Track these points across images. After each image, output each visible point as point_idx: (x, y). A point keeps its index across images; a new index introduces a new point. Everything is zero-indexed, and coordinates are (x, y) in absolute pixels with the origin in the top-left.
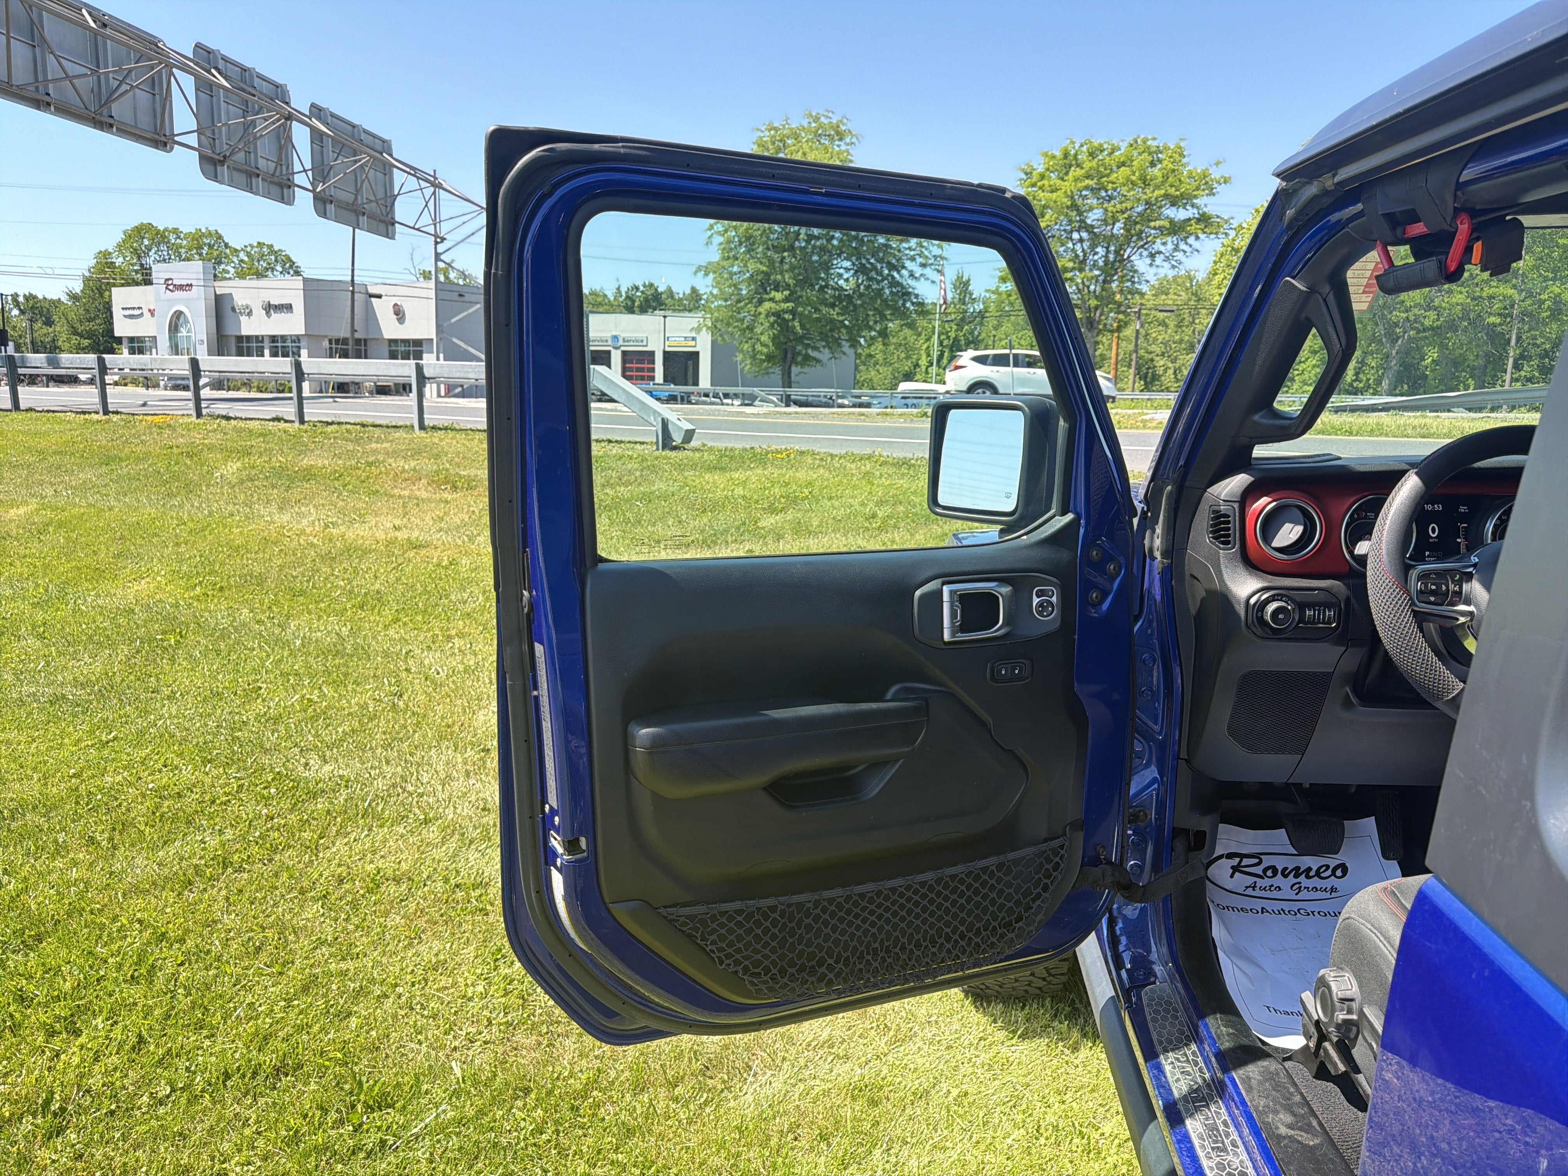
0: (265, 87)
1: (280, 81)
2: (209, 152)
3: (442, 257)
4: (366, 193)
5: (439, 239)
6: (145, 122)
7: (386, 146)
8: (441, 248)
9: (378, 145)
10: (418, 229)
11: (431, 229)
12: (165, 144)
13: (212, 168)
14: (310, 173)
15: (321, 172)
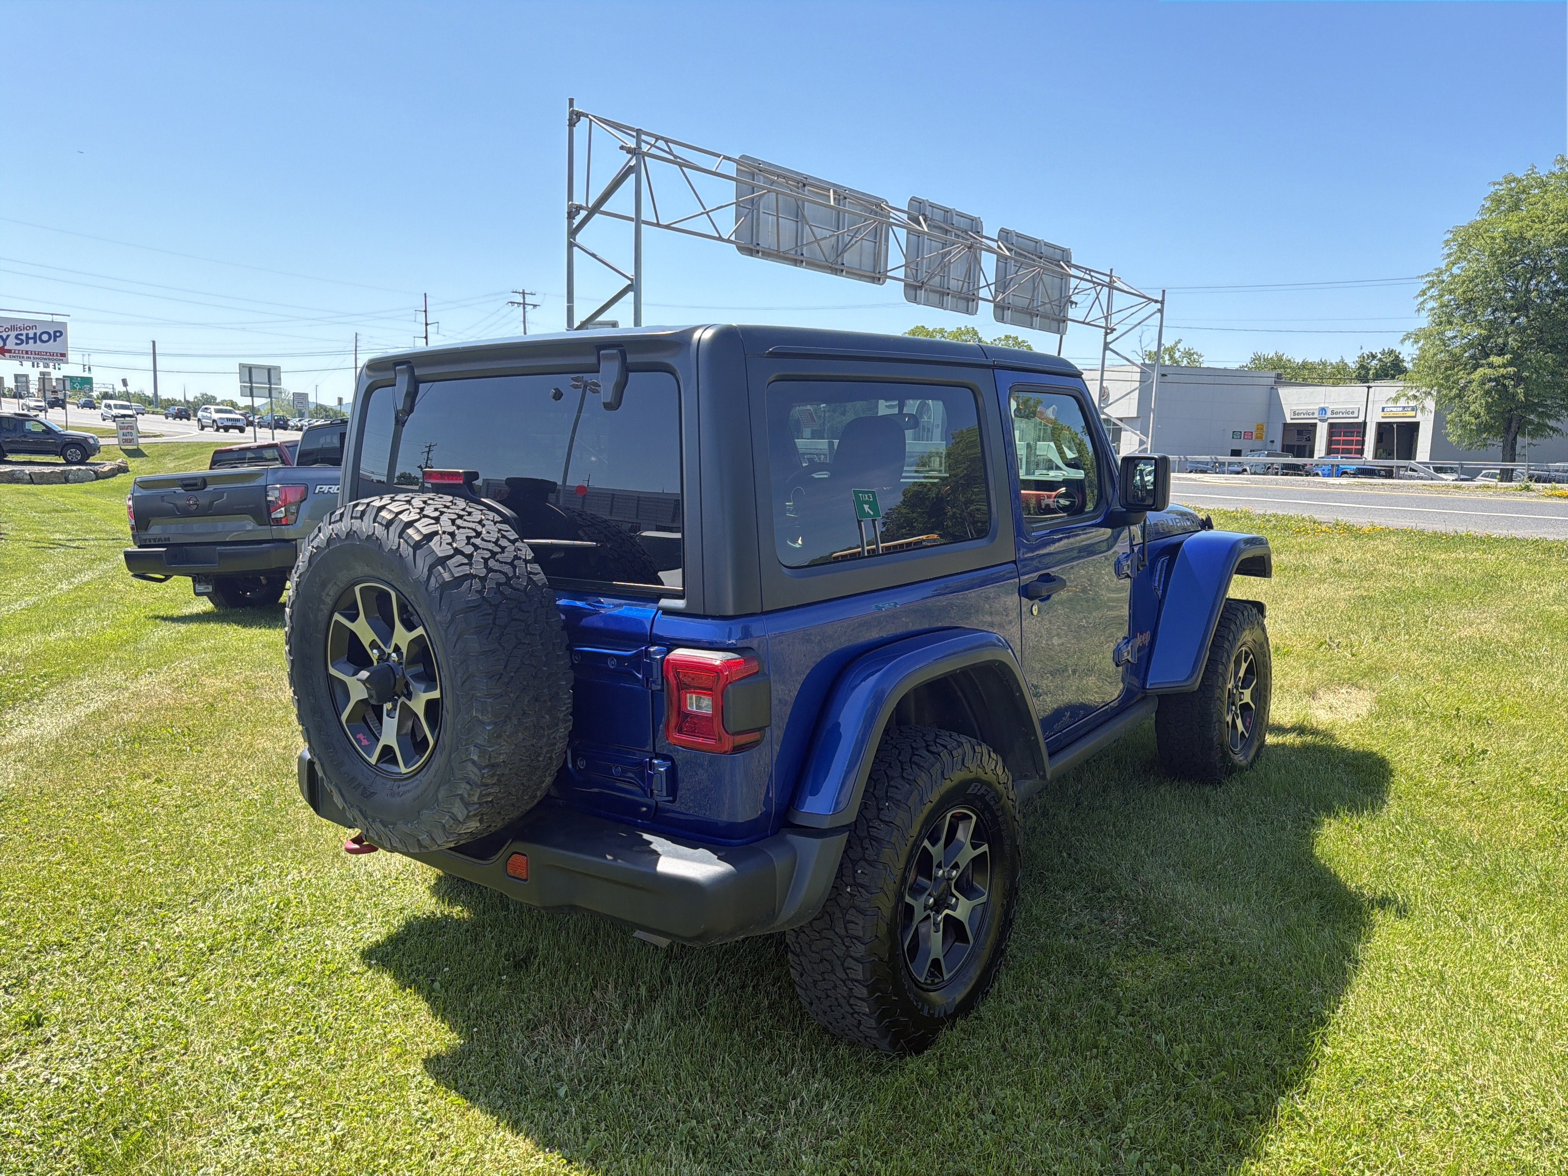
0: (963, 223)
1: (975, 215)
2: (911, 281)
3: (1111, 346)
4: (1040, 298)
5: (1109, 330)
6: (867, 264)
7: (1065, 255)
8: (1110, 338)
9: (1058, 255)
10: (1088, 324)
11: (1102, 322)
12: (879, 279)
13: (913, 292)
14: (993, 287)
15: (1002, 284)
